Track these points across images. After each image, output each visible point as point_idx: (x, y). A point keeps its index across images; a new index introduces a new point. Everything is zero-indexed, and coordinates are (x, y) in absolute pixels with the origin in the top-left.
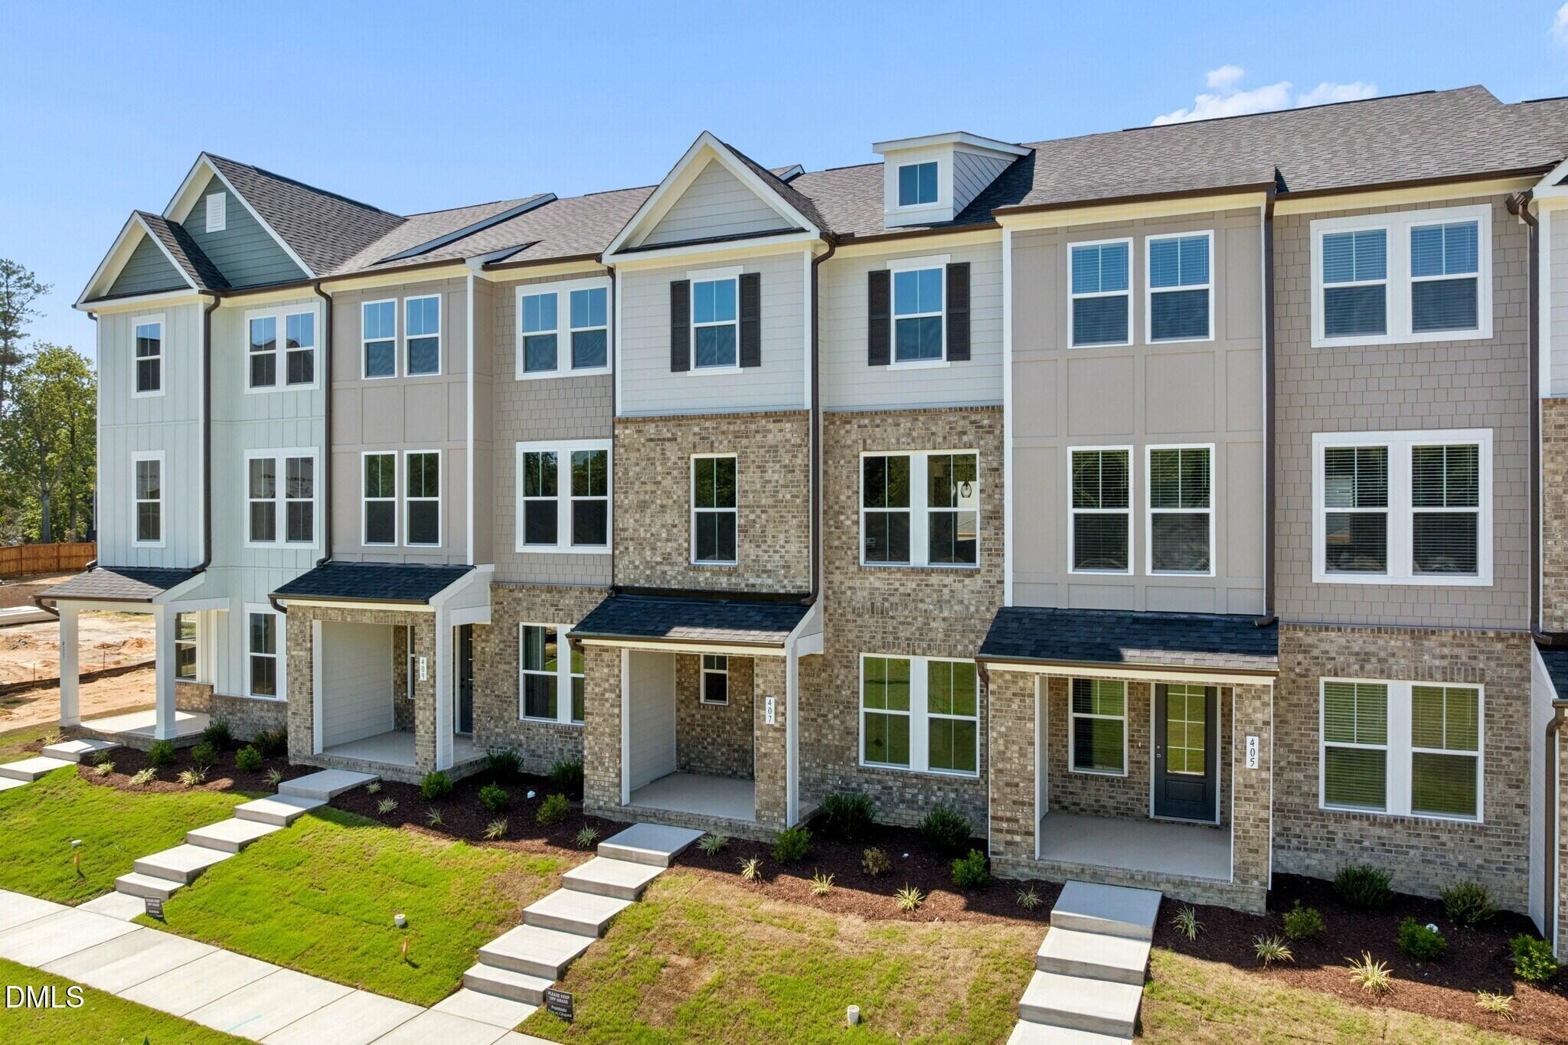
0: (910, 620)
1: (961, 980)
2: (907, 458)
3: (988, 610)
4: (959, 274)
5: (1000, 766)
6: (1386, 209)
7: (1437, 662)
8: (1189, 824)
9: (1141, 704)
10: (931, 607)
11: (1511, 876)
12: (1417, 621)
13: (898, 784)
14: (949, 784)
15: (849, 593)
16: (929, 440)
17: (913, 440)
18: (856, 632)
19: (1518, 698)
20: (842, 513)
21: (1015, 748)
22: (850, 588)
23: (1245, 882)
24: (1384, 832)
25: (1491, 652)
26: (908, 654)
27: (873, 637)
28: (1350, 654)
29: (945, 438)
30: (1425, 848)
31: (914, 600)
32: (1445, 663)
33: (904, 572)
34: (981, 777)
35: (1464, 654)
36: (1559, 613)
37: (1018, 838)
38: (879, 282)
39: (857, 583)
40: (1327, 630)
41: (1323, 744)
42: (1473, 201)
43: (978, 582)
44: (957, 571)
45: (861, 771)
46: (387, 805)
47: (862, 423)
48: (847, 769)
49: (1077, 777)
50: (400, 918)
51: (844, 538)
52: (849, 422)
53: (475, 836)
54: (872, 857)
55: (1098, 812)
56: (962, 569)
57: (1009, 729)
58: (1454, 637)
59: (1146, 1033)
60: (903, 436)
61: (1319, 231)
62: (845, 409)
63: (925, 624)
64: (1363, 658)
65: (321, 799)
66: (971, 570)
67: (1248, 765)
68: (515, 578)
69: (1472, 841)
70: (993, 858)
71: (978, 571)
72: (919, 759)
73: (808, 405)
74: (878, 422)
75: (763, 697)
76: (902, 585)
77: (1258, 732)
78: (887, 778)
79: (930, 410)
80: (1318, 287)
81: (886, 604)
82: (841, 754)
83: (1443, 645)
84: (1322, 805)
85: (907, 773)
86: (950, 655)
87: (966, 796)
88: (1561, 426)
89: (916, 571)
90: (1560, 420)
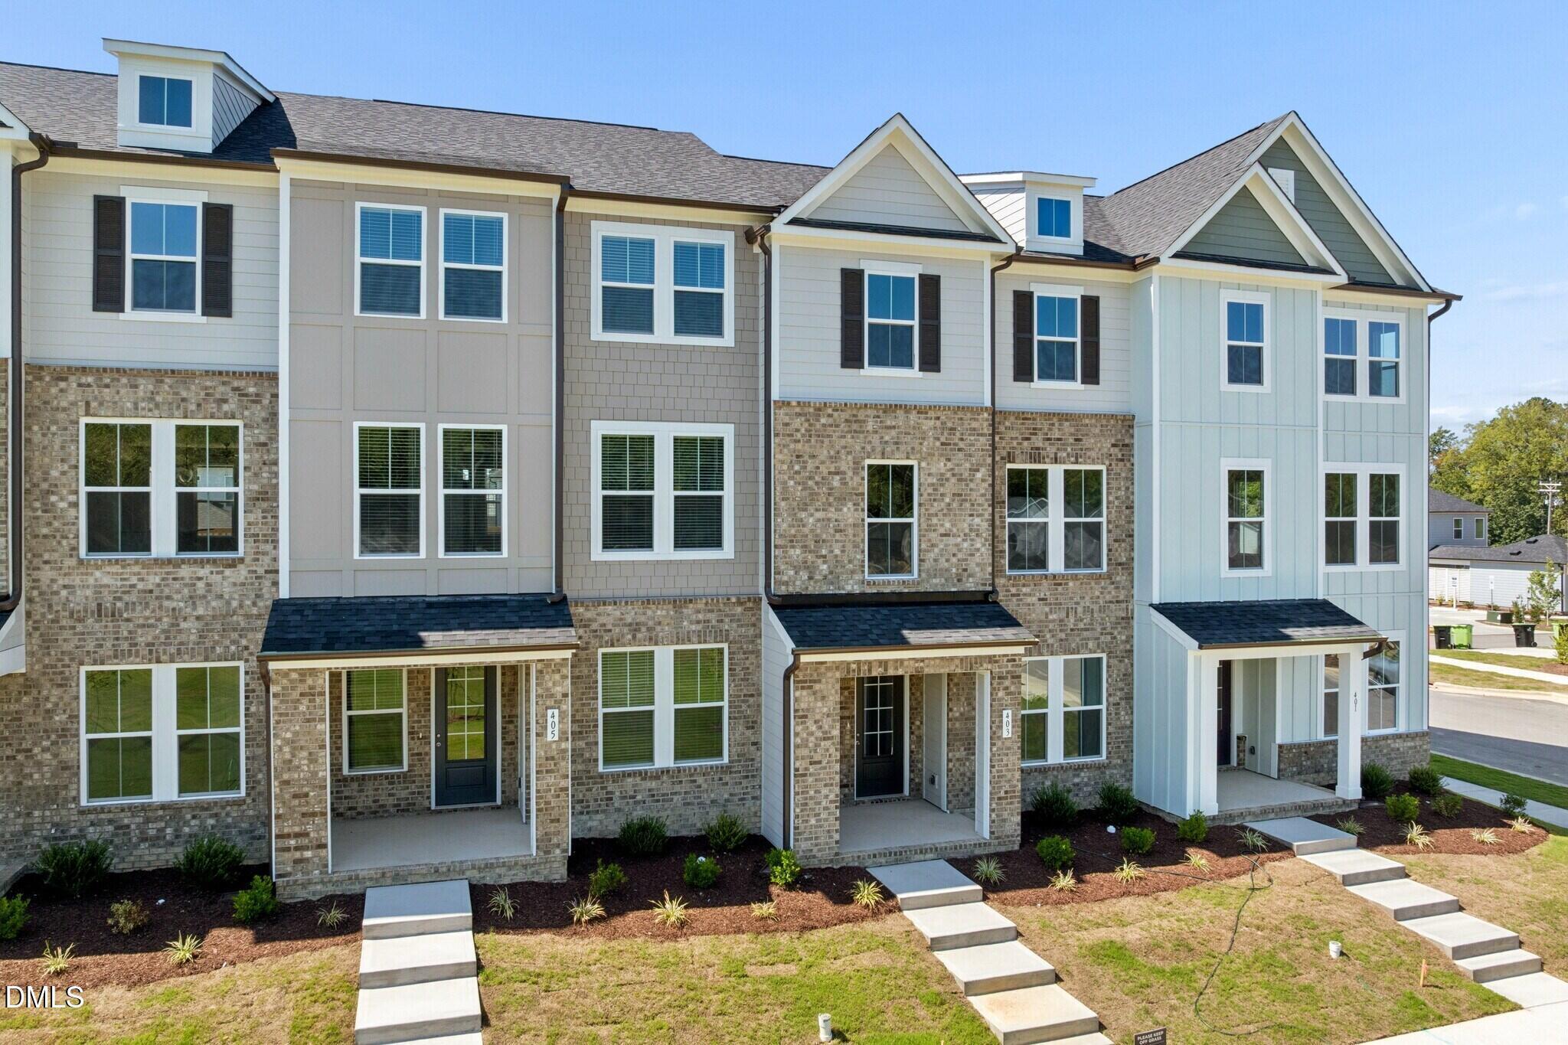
0: (152, 621)
1: (276, 1024)
2: (149, 427)
3: (254, 604)
4: (219, 219)
5: (286, 777)
6: (655, 222)
7: (693, 627)
8: (472, 809)
9: (421, 693)
10: (182, 604)
11: (749, 803)
12: (677, 592)
13: (137, 820)
14: (206, 809)
15: (64, 593)
16: (178, 407)
17: (157, 406)
18: (75, 641)
19: (752, 652)
20: (53, 493)
21: (305, 754)
22: (65, 587)
23: (547, 852)
24: (653, 784)
25: (734, 615)
26: (150, 661)
27: (101, 646)
28: (625, 625)
29: (199, 405)
30: (686, 793)
31: (157, 598)
32: (699, 627)
33: (145, 565)
34: (248, 794)
35: (713, 617)
36: (785, 578)
37: (308, 854)
38: (109, 210)
39: (77, 581)
40: (604, 604)
41: (601, 711)
42: (721, 227)
43: (242, 572)
44: (215, 561)
45: (83, 812)
47: (83, 380)
48: (64, 812)
49: (353, 779)
51: (56, 524)
52: (65, 379)
54: (123, 912)
55: (377, 813)
56: (222, 559)
57: (296, 733)
58: (706, 604)
59: (493, 1021)
60: (143, 400)
61: (599, 231)
62: (60, 363)
63: (173, 625)
64: (635, 628)
66: (234, 560)
67: (549, 738)
69: (721, 779)
70: (280, 882)
71: (242, 560)
72: (165, 785)
74: (107, 381)
76: (142, 580)
77: (557, 704)
78: (122, 815)
79: (180, 372)
80: (597, 283)
81: (119, 604)
82: (53, 795)
83: (698, 612)
84: (601, 768)
85: (150, 805)
86: (206, 660)
87: (230, 820)
88: (787, 424)
89: (159, 562)
90: (787, 419)
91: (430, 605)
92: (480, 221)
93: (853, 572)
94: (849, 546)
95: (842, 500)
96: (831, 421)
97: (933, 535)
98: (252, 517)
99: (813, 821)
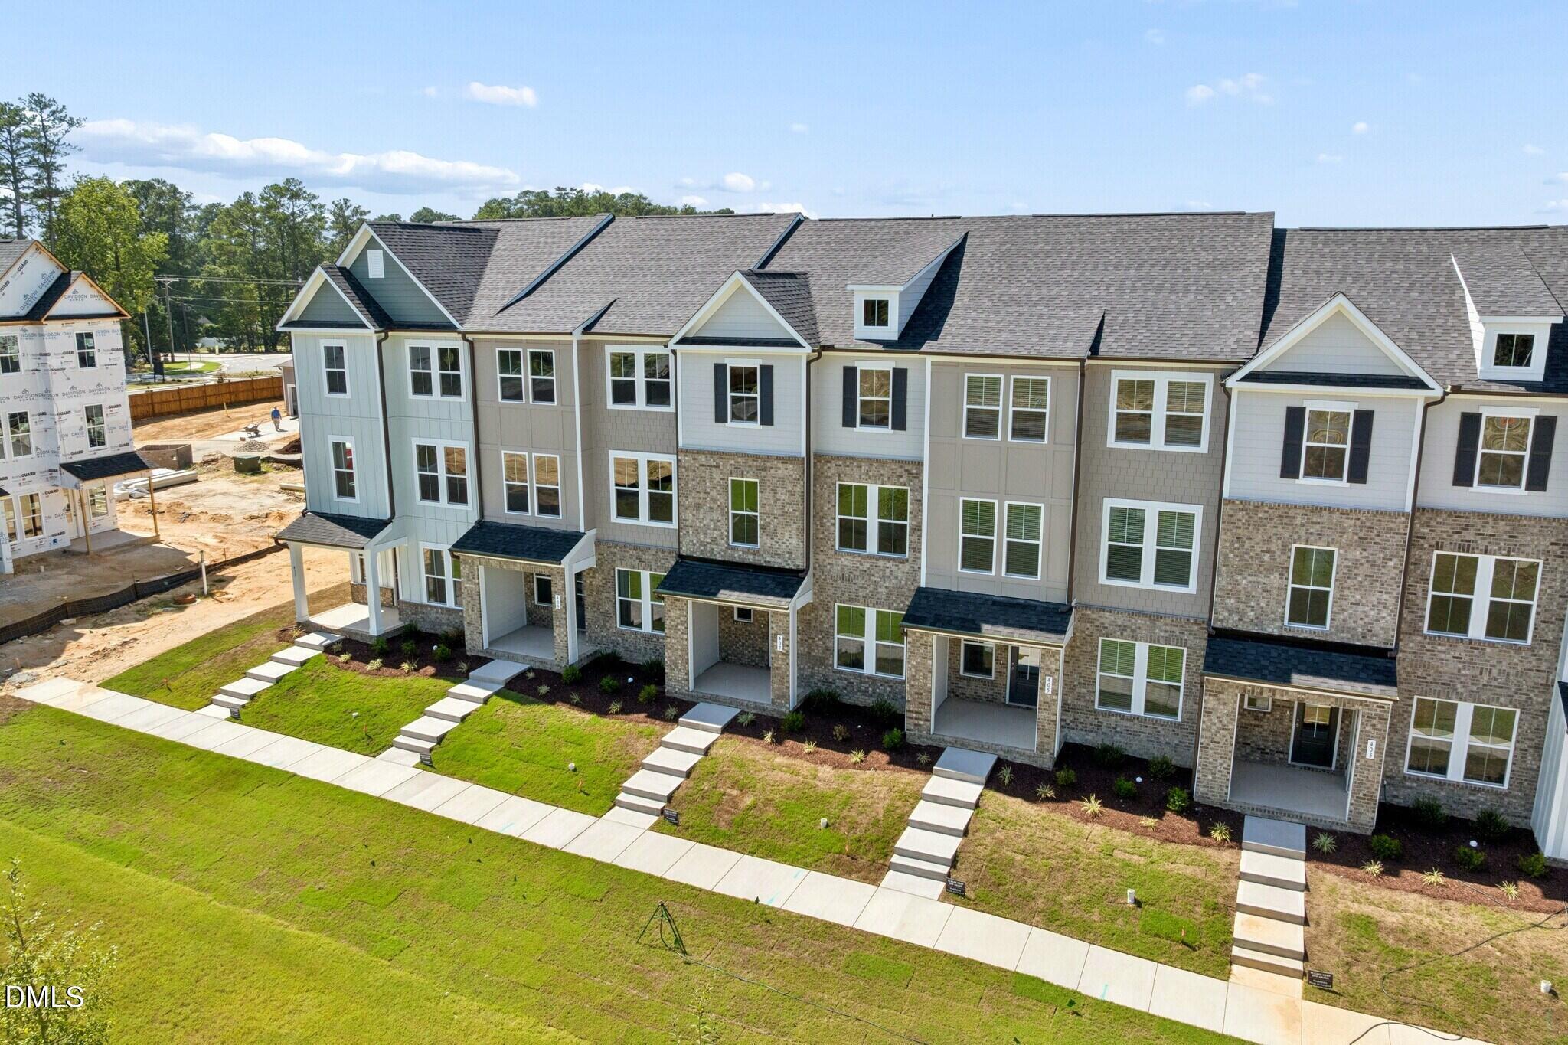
0: (865, 586)
1: (881, 805)
2: (866, 487)
4: (900, 375)
5: (912, 683)
6: (1156, 370)
7: (1163, 634)
8: (1027, 709)
10: (879, 579)
12: (1154, 610)
13: (857, 680)
14: (887, 682)
15: (829, 567)
16: (879, 478)
17: (870, 477)
18: (833, 590)
19: (1203, 656)
20: (825, 517)
21: (921, 674)
22: (829, 563)
23: (1043, 752)
24: (1129, 724)
25: (1191, 631)
26: (864, 605)
27: (843, 594)
28: (1117, 625)
29: (889, 478)
30: (1149, 733)
31: (868, 574)
32: (1167, 635)
33: (863, 556)
35: (1177, 630)
36: (1221, 617)
37: (921, 722)
38: (849, 373)
39: (833, 561)
40: (1104, 610)
41: (1099, 674)
42: (1204, 372)
43: (906, 567)
44: (894, 558)
45: (835, 672)
46: (543, 689)
47: (838, 463)
48: (827, 670)
49: (964, 678)
50: (572, 765)
51: (826, 533)
52: (830, 462)
53: (603, 712)
54: (839, 730)
55: (976, 699)
56: (898, 558)
57: (918, 663)
58: (1172, 621)
59: (970, 835)
60: (863, 474)
61: (1118, 375)
62: (827, 453)
63: (875, 589)
64: (1123, 629)
65: (499, 684)
66: (903, 559)
67: (1047, 692)
68: (611, 538)
69: (1174, 730)
70: (907, 732)
71: (907, 560)
72: (870, 667)
73: (804, 454)
74: (848, 463)
75: (776, 635)
76: (861, 564)
77: (1052, 674)
78: (851, 677)
79: (880, 460)
80: (1113, 411)
81: (851, 575)
82: (822, 662)
83: (1167, 625)
84: (1096, 707)
85: (863, 674)
86: (889, 609)
87: (897, 690)
88: (1232, 516)
89: (871, 557)
90: (1231, 512)
92: (1034, 381)
93: (1274, 620)
94: (1273, 603)
95: (1270, 570)
96: (1266, 515)
97: (1344, 603)
98: (913, 539)
99: (1210, 777)
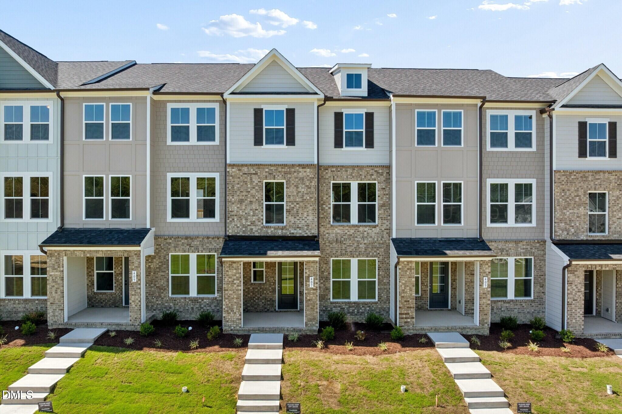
0: (351, 244)
1: (426, 370)
2: (350, 183)
3: (381, 240)
4: (370, 117)
5: (403, 295)
6: (508, 109)
7: (522, 251)
8: (441, 310)
9: (426, 270)
10: (360, 239)
11: (541, 314)
12: (516, 238)
13: (347, 306)
14: (367, 304)
15: (327, 235)
16: (359, 177)
17: (353, 177)
18: (330, 250)
19: (542, 260)
20: (324, 204)
21: (408, 288)
22: (327, 233)
23: (483, 325)
24: (507, 305)
25: (536, 247)
26: (351, 257)
27: (337, 252)
28: (498, 249)
29: (365, 176)
30: (519, 309)
31: (353, 237)
32: (524, 251)
33: (350, 227)
34: (379, 300)
35: (529, 247)
36: (558, 234)
37: (409, 320)
38: (338, 116)
39: (330, 231)
40: (492, 242)
42: (531, 109)
43: (377, 230)
44: (370, 226)
45: (332, 303)
46: (129, 341)
47: (332, 170)
48: (326, 303)
50: (184, 389)
51: (325, 214)
52: (327, 169)
56: (372, 225)
57: (406, 281)
58: (527, 243)
59: (495, 376)
60: (349, 175)
61: (489, 113)
62: (325, 164)
63: (357, 246)
64: (502, 250)
66: (375, 225)
67: (484, 287)
68: (167, 233)
69: (531, 305)
71: (377, 226)
72: (354, 296)
73: (316, 162)
74: (339, 169)
75: (309, 277)
76: (349, 231)
77: (487, 276)
78: (343, 305)
79: (360, 166)
80: (489, 131)
81: (342, 239)
82: (324, 297)
83: (524, 245)
85: (351, 302)
86: (367, 257)
87: (373, 308)
88: (559, 179)
89: (354, 226)
90: (559, 177)
91: (440, 241)
92: (454, 113)
93: (583, 232)
94: (582, 223)
95: (579, 206)
96: (575, 177)
97: (614, 219)
98: (380, 212)
99: (574, 321)
